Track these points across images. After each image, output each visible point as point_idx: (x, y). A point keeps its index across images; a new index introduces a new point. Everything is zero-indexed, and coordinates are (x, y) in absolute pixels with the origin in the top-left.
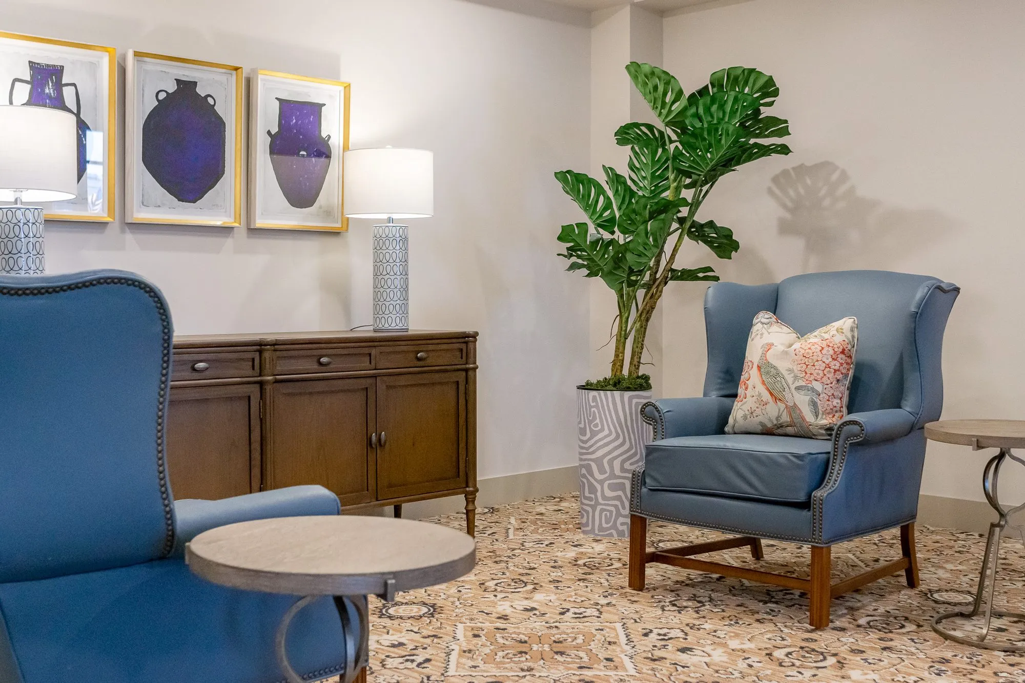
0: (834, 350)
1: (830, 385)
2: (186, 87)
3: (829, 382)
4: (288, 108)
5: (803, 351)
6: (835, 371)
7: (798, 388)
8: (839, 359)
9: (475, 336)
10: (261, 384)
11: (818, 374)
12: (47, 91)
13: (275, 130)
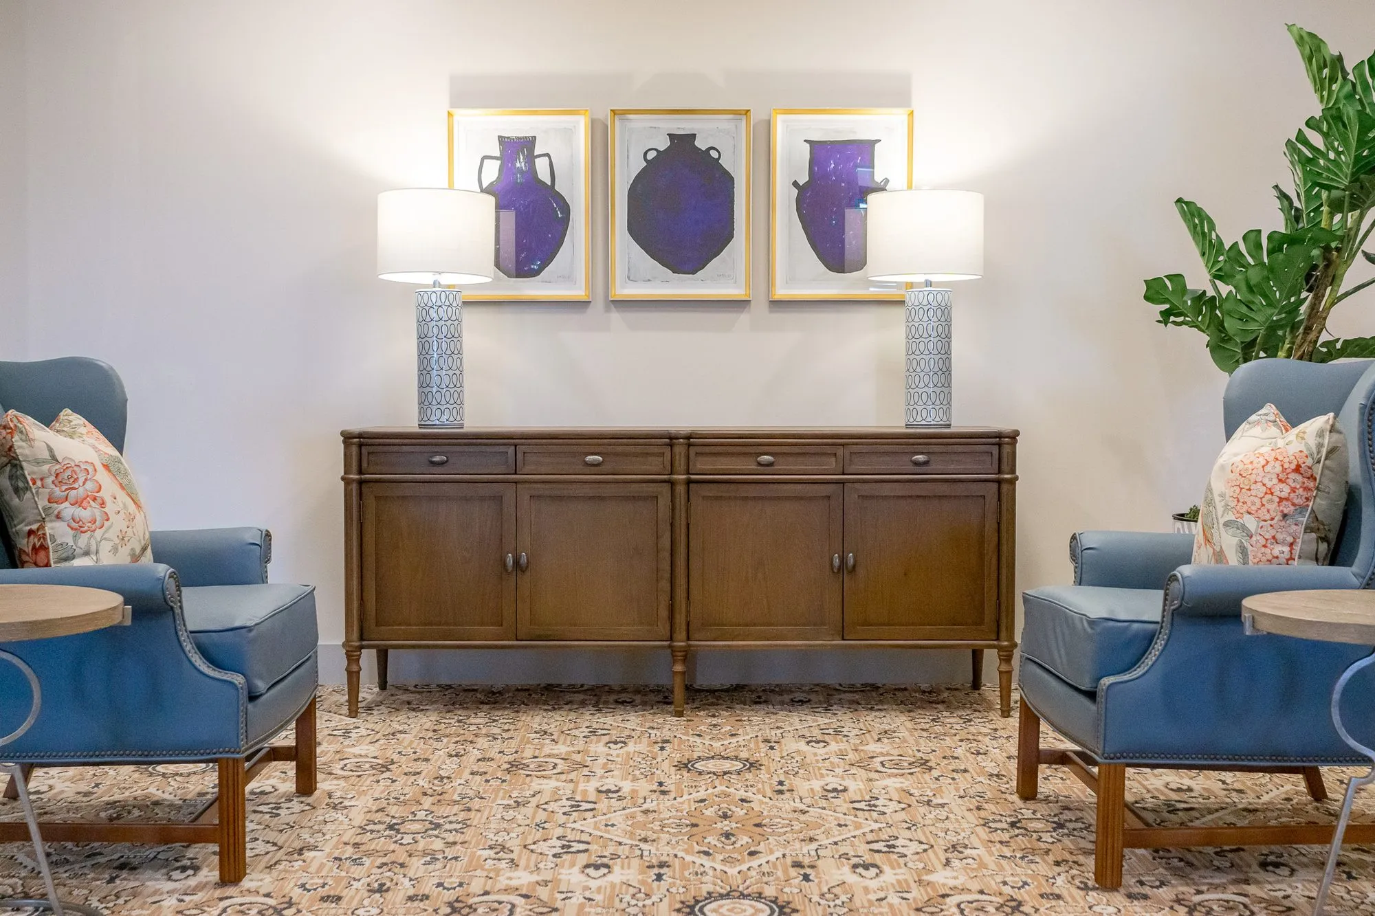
0: (1282, 466)
1: (1269, 522)
2: (682, 143)
3: (1268, 517)
4: (820, 151)
5: (1241, 466)
6: (1281, 499)
7: (1226, 524)
8: (1290, 482)
9: (1014, 436)
10: (672, 483)
11: (1253, 504)
12: (518, 165)
13: (803, 179)
